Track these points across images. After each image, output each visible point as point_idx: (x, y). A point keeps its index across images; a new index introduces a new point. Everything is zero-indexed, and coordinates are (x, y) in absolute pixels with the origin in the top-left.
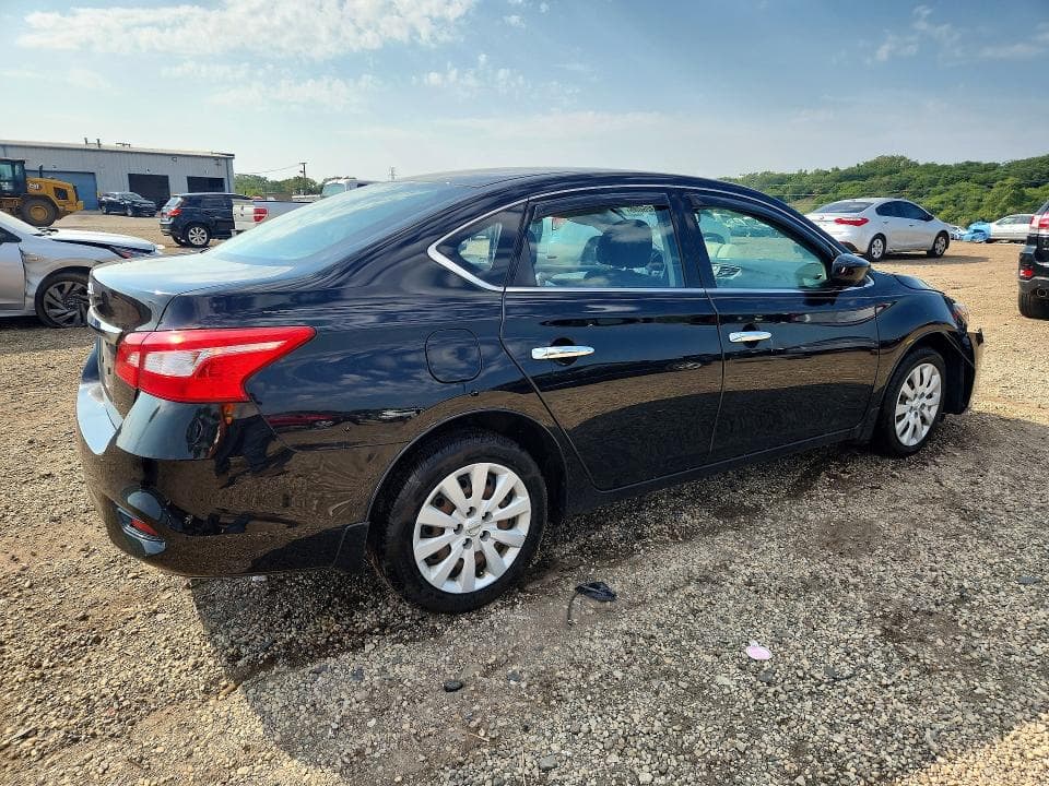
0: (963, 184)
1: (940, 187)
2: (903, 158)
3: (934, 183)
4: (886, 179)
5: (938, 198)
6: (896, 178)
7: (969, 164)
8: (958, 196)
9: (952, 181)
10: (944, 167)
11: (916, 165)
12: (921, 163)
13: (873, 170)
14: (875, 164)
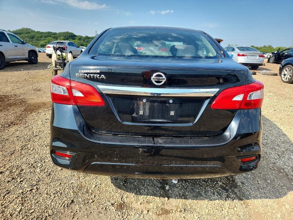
0: (49, 38)
1: (43, 38)
2: (30, 29)
3: (41, 37)
4: (27, 35)
5: (43, 41)
6: (30, 35)
7: (49, 32)
8: (49, 41)
9: (46, 37)
10: (43, 33)
11: (35, 32)
12: (36, 31)
13: (21, 32)
14: (23, 30)
